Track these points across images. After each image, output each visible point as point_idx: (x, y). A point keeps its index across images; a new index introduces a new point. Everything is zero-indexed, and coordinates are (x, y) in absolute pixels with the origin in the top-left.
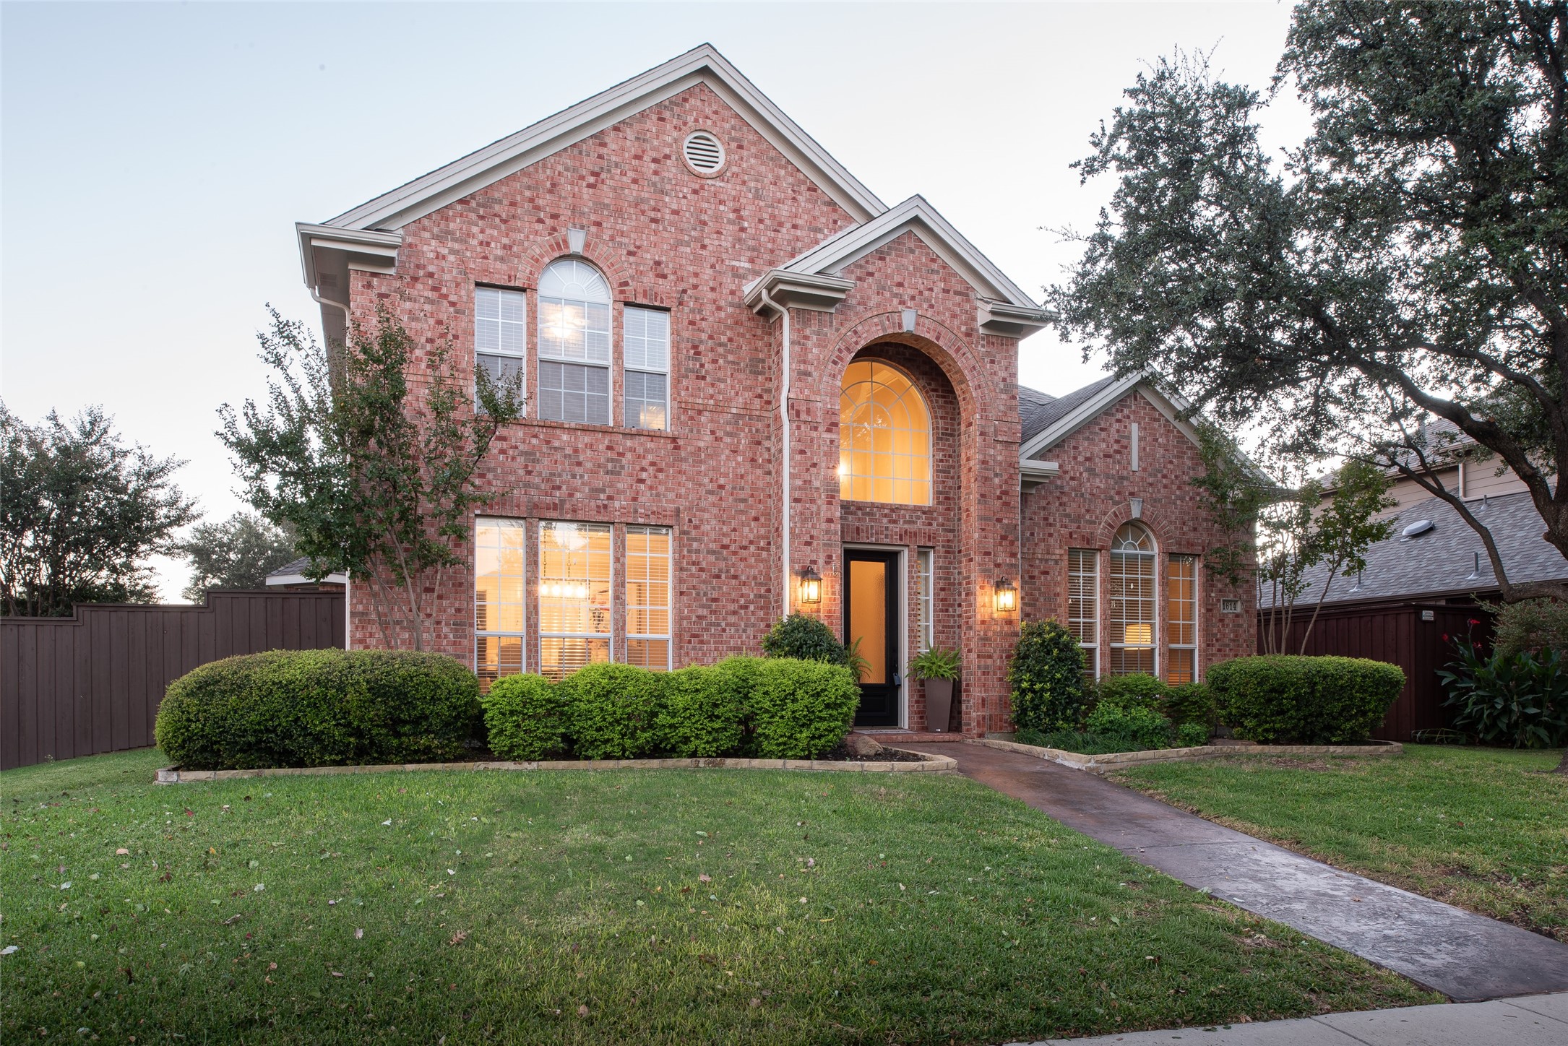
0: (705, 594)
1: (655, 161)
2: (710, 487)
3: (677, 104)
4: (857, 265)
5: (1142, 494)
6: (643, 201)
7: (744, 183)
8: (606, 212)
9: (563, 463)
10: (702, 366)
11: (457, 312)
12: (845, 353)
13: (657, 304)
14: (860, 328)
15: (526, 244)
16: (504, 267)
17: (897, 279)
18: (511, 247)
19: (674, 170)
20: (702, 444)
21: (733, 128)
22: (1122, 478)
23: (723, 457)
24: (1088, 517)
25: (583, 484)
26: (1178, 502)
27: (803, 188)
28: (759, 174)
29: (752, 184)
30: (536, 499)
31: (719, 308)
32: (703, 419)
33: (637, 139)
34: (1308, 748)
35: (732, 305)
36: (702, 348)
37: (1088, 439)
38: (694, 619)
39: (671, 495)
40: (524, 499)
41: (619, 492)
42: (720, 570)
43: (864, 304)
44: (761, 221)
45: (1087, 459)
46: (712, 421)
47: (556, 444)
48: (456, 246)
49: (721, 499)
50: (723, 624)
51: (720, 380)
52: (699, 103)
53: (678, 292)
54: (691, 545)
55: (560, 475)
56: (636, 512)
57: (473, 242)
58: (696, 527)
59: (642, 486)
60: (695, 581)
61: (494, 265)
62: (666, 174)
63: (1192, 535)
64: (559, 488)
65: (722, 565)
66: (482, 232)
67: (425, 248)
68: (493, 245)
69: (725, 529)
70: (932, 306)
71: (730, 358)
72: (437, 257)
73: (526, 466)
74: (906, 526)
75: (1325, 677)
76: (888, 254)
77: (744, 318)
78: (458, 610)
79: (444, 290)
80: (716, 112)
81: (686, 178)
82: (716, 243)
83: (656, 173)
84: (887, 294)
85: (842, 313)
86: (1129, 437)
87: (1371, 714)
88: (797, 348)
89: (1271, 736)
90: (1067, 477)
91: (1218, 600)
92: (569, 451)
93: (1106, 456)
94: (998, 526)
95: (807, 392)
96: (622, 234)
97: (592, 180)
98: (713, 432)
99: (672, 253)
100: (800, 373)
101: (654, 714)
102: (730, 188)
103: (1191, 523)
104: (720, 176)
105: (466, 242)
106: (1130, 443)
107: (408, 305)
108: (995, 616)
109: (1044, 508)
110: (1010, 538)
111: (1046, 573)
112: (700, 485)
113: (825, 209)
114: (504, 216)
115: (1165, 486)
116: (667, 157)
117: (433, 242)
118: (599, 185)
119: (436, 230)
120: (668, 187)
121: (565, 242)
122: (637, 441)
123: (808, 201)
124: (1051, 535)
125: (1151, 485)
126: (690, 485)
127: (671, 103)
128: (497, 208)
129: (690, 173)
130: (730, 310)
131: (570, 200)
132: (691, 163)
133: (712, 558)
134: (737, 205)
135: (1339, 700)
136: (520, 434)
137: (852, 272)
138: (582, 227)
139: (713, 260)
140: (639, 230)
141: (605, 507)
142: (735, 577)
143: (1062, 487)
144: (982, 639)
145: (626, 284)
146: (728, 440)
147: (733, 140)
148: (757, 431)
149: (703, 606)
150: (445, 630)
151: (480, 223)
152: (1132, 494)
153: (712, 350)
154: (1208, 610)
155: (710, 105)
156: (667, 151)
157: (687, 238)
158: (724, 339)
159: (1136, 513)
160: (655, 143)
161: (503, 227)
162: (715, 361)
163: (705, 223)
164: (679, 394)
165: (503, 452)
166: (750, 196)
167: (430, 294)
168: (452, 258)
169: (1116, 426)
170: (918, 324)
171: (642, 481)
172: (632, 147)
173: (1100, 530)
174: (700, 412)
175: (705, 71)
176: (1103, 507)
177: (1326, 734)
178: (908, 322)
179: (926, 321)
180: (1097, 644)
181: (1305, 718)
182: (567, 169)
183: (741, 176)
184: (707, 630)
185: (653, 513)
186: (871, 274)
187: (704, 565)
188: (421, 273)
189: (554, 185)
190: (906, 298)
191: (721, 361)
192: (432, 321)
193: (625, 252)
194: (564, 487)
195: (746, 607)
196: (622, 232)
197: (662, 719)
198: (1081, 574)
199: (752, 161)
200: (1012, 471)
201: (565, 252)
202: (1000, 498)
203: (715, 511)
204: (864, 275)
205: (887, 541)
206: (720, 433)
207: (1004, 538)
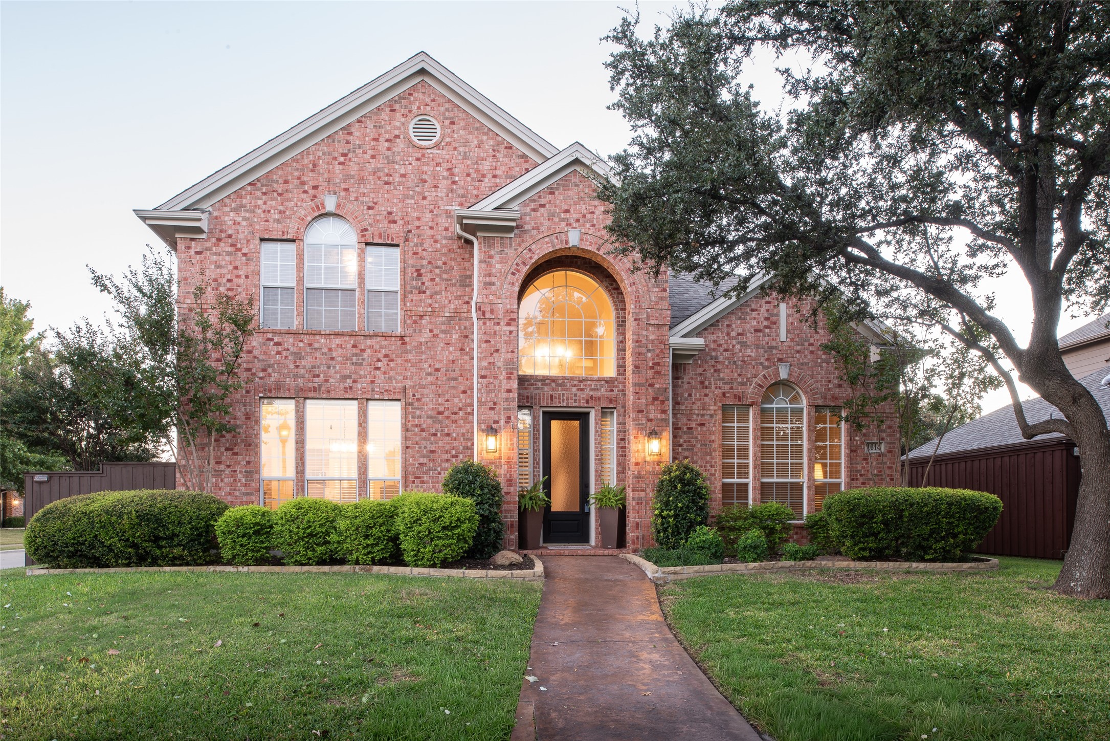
0: (425, 447)
1: (388, 140)
2: (429, 370)
3: (404, 98)
4: (531, 200)
5: (790, 360)
6: (379, 170)
7: (455, 149)
8: (352, 181)
9: (321, 359)
10: (423, 284)
11: (247, 260)
12: (522, 266)
13: (389, 242)
14: (533, 247)
15: (295, 209)
16: (280, 226)
17: (564, 207)
18: (284, 212)
19: (402, 145)
20: (422, 340)
21: (447, 110)
22: (772, 348)
23: (439, 348)
24: (740, 380)
25: (335, 372)
26: (824, 365)
27: (501, 147)
28: (467, 141)
29: (462, 149)
30: (301, 384)
31: (436, 241)
32: (424, 322)
33: (375, 126)
34: (891, 564)
35: (446, 238)
36: (423, 271)
37: (740, 318)
38: (417, 465)
39: (399, 378)
40: (293, 385)
41: (361, 377)
42: (437, 430)
43: (538, 228)
44: (468, 175)
45: (739, 334)
46: (430, 323)
47: (316, 345)
48: (247, 215)
49: (437, 379)
50: (439, 469)
51: (436, 293)
52: (421, 95)
53: (404, 232)
54: (414, 413)
55: (319, 367)
56: (373, 390)
57: (259, 211)
58: (418, 400)
59: (378, 372)
60: (417, 439)
61: (272, 225)
62: (396, 149)
63: (837, 390)
64: (318, 376)
65: (438, 426)
66: (265, 203)
67: (226, 218)
68: (272, 212)
69: (440, 400)
70: (593, 225)
71: (445, 276)
72: (234, 224)
73: (295, 362)
74: (591, 393)
75: (912, 505)
76: (557, 189)
77: (455, 246)
78: (248, 463)
79: (239, 246)
80: (434, 100)
81: (411, 150)
82: (434, 194)
83: (388, 149)
84: (556, 220)
85: (520, 236)
86: (778, 315)
87: (961, 537)
88: (484, 265)
89: (866, 554)
90: (721, 349)
91: (862, 443)
92: (325, 350)
93: (756, 331)
94: (651, 390)
95: (491, 297)
96: (364, 195)
97: (342, 159)
98: (431, 331)
99: (400, 205)
100: (486, 284)
101: (328, 534)
102: (444, 154)
103: (836, 381)
104: (437, 146)
105: (254, 212)
106: (778, 319)
107: (214, 258)
108: (648, 459)
109: (701, 374)
110: (661, 398)
111: (702, 425)
112: (421, 369)
113: (519, 161)
114: (280, 191)
115: (812, 353)
116: (397, 137)
117: (232, 214)
118: (347, 162)
119: (233, 205)
120: (398, 158)
121: (323, 204)
122: (374, 340)
123: (505, 156)
124: (706, 395)
125: (798, 352)
126: (414, 370)
127: (400, 98)
128: (275, 186)
129: (414, 146)
130: (444, 242)
131: (326, 175)
132: (415, 139)
133: (430, 421)
134: (450, 165)
135: (927, 524)
136: (291, 340)
137: (528, 205)
138: (335, 193)
139: (431, 207)
140: (376, 191)
141: (351, 388)
142: (448, 435)
143: (716, 357)
144: (636, 477)
145: (366, 230)
146: (443, 336)
147: (447, 118)
148: (465, 328)
149: (424, 457)
150: (239, 476)
151: (264, 197)
152: (780, 360)
153: (431, 271)
154: (852, 451)
155: (429, 96)
156: (397, 133)
157: (411, 193)
158: (440, 263)
159: (783, 374)
160: (388, 128)
161: (279, 198)
162: (433, 280)
163: (425, 181)
164: (405, 305)
165: (279, 353)
166: (460, 157)
167: (229, 249)
168: (244, 223)
169: (766, 307)
170: (582, 240)
171: (378, 369)
172: (371, 132)
173: (750, 390)
174: (421, 317)
175: (422, 71)
176: (754, 371)
177: (920, 553)
178: (574, 239)
179: (589, 237)
180: (750, 480)
181: (897, 540)
182: (324, 154)
183: (453, 144)
184: (426, 473)
185: (386, 391)
186: (543, 206)
187: (424, 426)
188: (224, 235)
189: (315, 166)
190: (572, 221)
191: (437, 279)
192: (231, 267)
193: (366, 208)
194: (322, 376)
195: (457, 456)
196: (364, 194)
197: (334, 537)
198: (736, 425)
199: (462, 132)
200: (663, 347)
201: (323, 211)
202: (652, 368)
203: (433, 387)
204: (537, 207)
205: (576, 404)
206: (436, 332)
207: (655, 399)
